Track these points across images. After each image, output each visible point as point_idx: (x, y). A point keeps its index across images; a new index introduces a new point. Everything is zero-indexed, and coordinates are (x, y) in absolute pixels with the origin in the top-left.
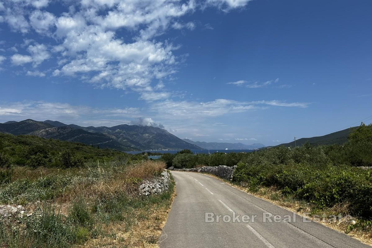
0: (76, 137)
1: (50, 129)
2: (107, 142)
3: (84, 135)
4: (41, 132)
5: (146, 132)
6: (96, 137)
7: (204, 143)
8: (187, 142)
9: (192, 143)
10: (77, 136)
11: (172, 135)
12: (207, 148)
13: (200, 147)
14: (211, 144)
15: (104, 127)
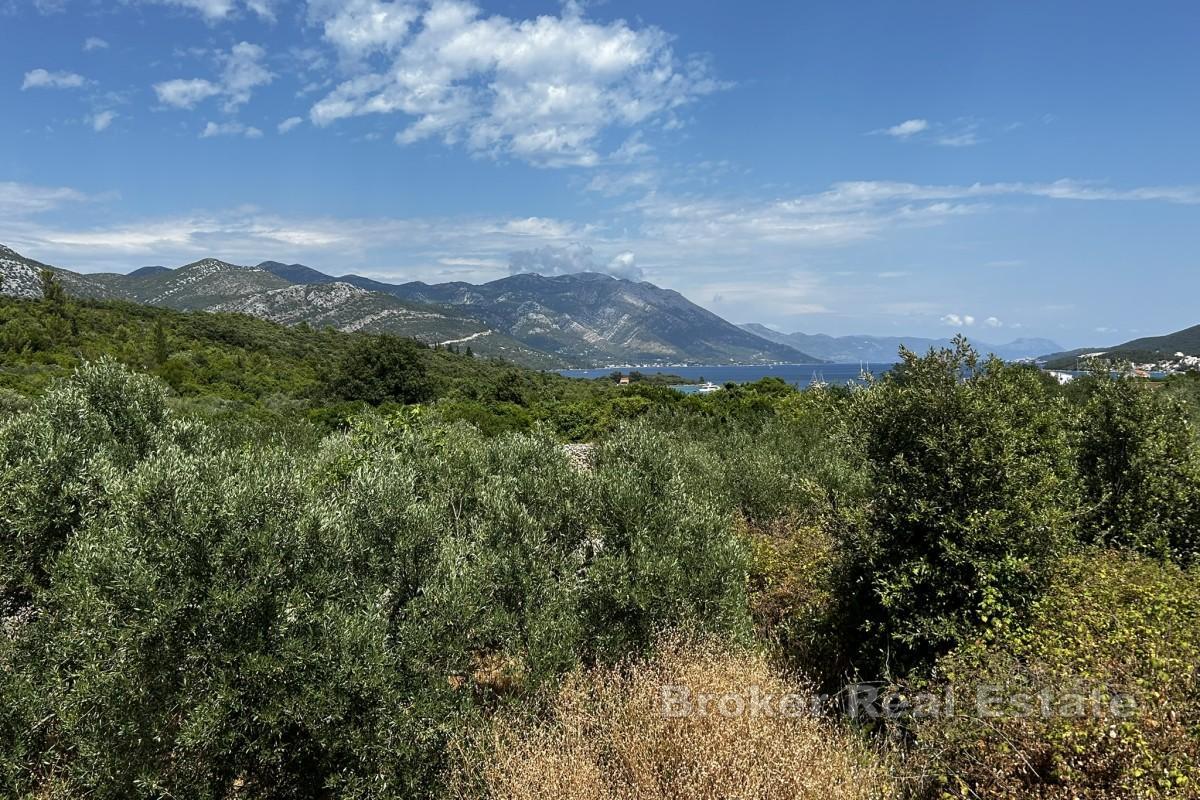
0: (368, 320)
1: (280, 293)
2: (476, 335)
3: (395, 312)
4: (251, 304)
5: (608, 301)
6: (435, 318)
7: (822, 341)
8: (758, 334)
9: (774, 341)
10: (373, 316)
11: (702, 309)
12: (832, 358)
13: (807, 353)
14: (848, 343)
15: (462, 284)
